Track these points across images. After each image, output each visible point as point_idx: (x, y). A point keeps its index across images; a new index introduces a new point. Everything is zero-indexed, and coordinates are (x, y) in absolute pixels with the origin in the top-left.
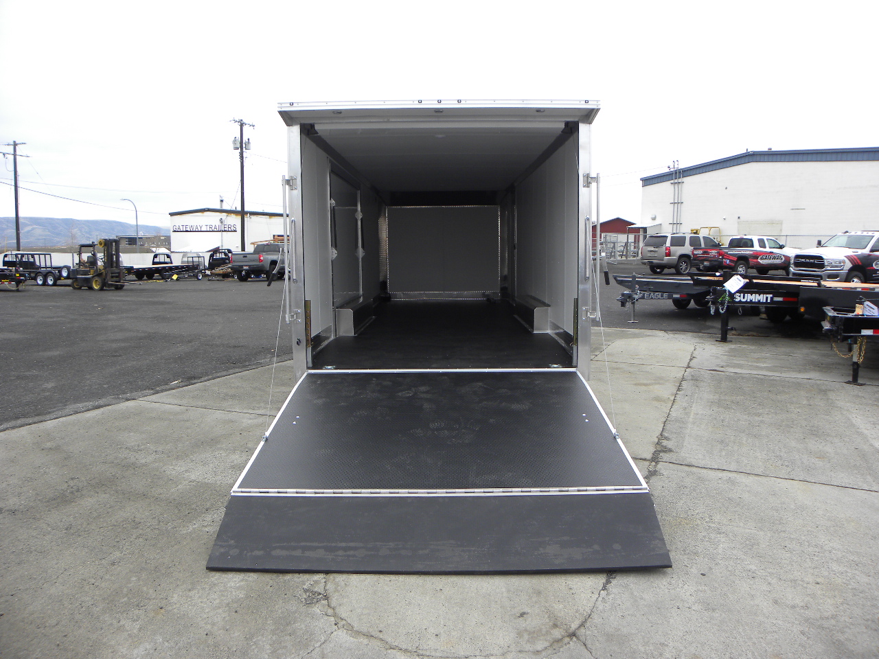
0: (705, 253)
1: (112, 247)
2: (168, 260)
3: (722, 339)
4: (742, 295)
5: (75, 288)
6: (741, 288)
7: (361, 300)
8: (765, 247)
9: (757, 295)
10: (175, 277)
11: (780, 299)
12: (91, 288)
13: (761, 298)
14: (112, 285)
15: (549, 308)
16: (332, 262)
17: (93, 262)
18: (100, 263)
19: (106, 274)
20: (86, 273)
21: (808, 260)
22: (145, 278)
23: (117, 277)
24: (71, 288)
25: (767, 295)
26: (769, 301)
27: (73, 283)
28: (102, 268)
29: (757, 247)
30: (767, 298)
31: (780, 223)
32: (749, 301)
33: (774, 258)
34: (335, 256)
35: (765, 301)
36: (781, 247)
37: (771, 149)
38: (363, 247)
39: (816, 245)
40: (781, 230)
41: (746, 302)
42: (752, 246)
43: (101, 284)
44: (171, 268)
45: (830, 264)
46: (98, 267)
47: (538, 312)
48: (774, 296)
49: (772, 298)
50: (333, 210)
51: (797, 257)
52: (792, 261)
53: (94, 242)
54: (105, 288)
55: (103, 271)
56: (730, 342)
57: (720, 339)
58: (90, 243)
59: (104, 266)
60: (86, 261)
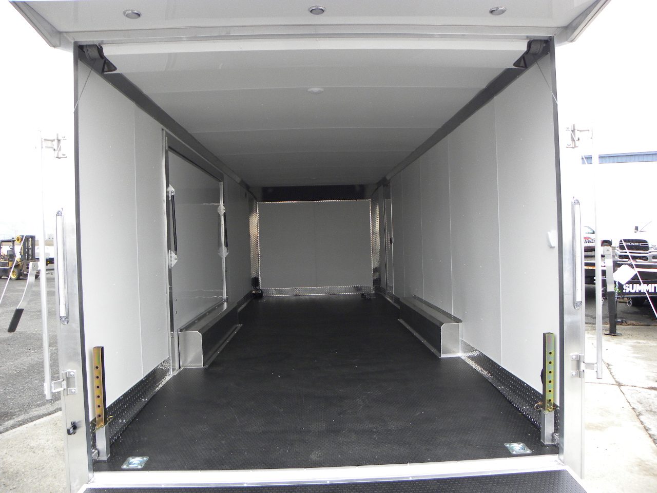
1: (28, 242)
3: (610, 332)
6: (632, 278)
7: (225, 305)
9: (646, 285)
13: (650, 288)
15: (460, 324)
16: (170, 271)
17: (11, 255)
18: (18, 256)
19: (22, 265)
20: (5, 265)
21: (632, 244)
25: (655, 285)
30: (655, 288)
32: (637, 291)
34: (174, 262)
35: (653, 291)
38: (227, 245)
39: (635, 231)
41: (635, 294)
43: (17, 274)
45: (654, 247)
46: (16, 259)
47: (446, 330)
50: (171, 201)
53: (13, 238)
54: (21, 277)
55: (20, 263)
56: (620, 335)
57: (608, 332)
58: (10, 238)
59: (20, 259)
60: (6, 254)
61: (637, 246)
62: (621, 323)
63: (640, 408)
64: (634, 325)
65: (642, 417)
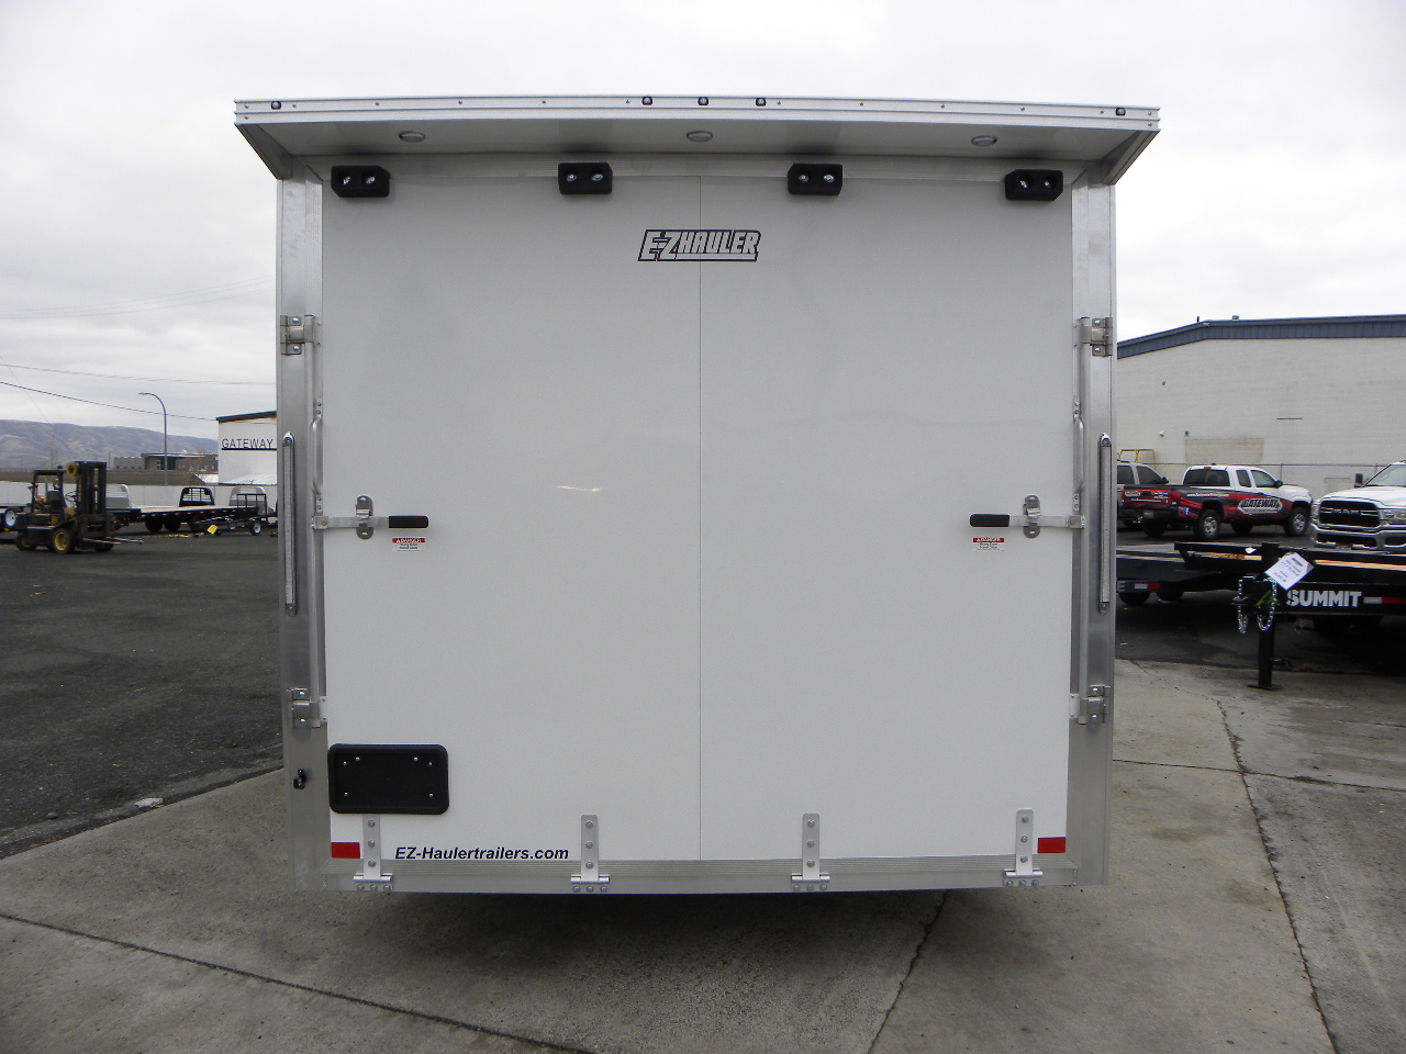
0: (1145, 495)
1: (91, 475)
2: (206, 498)
3: (1260, 683)
4: (1302, 592)
5: (22, 549)
6: (1304, 579)
8: (1248, 485)
9: (1332, 592)
10: (212, 529)
11: (1377, 600)
12: (52, 550)
13: (1340, 599)
14: (89, 543)
17: (56, 501)
18: (70, 505)
19: (80, 524)
20: (44, 522)
21: (1346, 511)
22: (164, 529)
23: (99, 529)
24: (13, 548)
25: (1352, 593)
26: (1355, 604)
27: (20, 538)
28: (72, 513)
29: (1235, 486)
30: (1351, 598)
31: (1259, 442)
32: (1315, 604)
33: (1265, 505)
35: (1346, 605)
36: (1277, 485)
37: (1237, 317)
39: (1354, 483)
40: (1261, 455)
41: (1311, 607)
42: (1227, 483)
43: (69, 542)
44: (208, 514)
45: (1390, 518)
46: (66, 511)
48: (1364, 595)
49: (1360, 599)
51: (1326, 504)
52: (1315, 512)
53: (60, 467)
54: (76, 549)
55: (74, 519)
56: (1278, 688)
57: (1256, 683)
58: (55, 468)
59: (75, 510)
60: (45, 500)
61: (1354, 515)
62: (1283, 666)
63: (1267, 808)
64: (1313, 671)
65: (1264, 824)
